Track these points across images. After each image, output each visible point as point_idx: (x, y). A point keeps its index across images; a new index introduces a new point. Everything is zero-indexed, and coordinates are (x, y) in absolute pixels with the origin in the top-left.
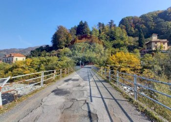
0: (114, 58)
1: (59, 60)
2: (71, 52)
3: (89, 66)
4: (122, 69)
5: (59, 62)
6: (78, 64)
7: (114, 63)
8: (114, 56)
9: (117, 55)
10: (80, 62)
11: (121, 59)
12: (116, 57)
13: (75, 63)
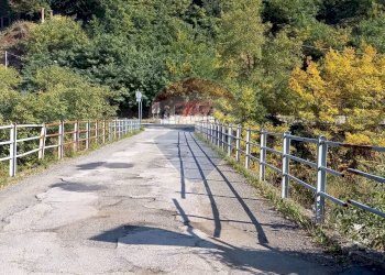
0: (317, 82)
1: (23, 86)
2: (88, 44)
3: (187, 120)
4: (352, 139)
5: (25, 96)
6: (127, 110)
7: (315, 110)
8: (313, 68)
9: (331, 67)
10: (139, 95)
11: (351, 87)
12: (324, 74)
13: (112, 102)
